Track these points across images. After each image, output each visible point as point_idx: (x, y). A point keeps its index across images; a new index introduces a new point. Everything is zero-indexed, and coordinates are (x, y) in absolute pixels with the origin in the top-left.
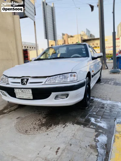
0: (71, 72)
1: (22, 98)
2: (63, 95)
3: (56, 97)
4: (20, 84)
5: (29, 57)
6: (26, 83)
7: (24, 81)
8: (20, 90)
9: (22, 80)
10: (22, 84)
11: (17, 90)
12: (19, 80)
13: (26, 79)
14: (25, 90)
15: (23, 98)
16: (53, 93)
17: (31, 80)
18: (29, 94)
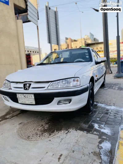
0: (74, 77)
1: (24, 103)
2: (65, 100)
3: (59, 103)
4: (23, 89)
5: (31, 62)
6: (29, 88)
7: (26, 86)
8: (22, 95)
9: (24, 85)
10: (24, 89)
11: (20, 95)
12: (22, 85)
13: (29, 84)
14: (28, 95)
15: (26, 103)
16: (55, 98)
17: (33, 85)
18: (31, 100)
